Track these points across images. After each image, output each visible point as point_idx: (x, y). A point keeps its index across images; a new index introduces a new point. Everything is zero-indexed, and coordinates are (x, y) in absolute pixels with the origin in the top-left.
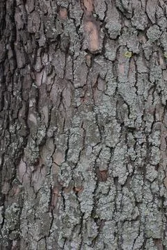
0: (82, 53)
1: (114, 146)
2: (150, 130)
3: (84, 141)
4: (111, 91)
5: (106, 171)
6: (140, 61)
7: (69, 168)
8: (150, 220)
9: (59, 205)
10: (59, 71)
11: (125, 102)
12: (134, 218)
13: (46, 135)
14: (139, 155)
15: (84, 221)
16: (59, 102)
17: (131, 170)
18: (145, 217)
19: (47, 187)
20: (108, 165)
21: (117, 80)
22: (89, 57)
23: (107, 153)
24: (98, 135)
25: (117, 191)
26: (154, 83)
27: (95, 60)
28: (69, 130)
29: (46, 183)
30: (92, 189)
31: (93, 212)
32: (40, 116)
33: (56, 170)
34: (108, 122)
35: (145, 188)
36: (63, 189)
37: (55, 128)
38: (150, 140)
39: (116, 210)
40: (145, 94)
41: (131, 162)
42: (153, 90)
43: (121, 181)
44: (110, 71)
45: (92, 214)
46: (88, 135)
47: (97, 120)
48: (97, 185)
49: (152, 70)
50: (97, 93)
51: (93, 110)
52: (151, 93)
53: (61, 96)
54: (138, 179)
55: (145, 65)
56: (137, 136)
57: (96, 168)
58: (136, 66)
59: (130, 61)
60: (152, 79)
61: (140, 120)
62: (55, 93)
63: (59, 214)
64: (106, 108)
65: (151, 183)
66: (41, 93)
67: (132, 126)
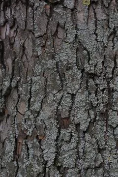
0: (41, 3)
1: (75, 92)
2: (110, 76)
3: (46, 89)
4: (71, 38)
5: (68, 118)
6: (99, 9)
7: (31, 117)
8: (114, 167)
9: (23, 154)
10: (21, 22)
11: (85, 49)
12: (97, 165)
13: (10, 86)
14: (100, 101)
15: (47, 169)
16: (21, 53)
17: (93, 117)
18: (109, 164)
19: (12, 136)
20: (70, 111)
21: (76, 28)
22: (48, 7)
23: (68, 100)
24: (59, 82)
25: (79, 137)
26: (114, 29)
27: (55, 9)
28: (31, 80)
29: (11, 133)
30: (54, 136)
31: (56, 160)
32: (5, 67)
33: (20, 119)
34: (68, 69)
35: (108, 134)
36: (27, 137)
37: (18, 78)
38: (111, 85)
39: (78, 158)
40: (105, 40)
41: (93, 107)
42: (112, 37)
43: (83, 127)
44: (69, 19)
45: (54, 162)
46: (50, 83)
47: (57, 67)
48: (59, 132)
49: (111, 16)
50: (58, 42)
51: (53, 58)
52: (111, 39)
53: (24, 47)
54: (100, 126)
55: (104, 12)
56: (98, 82)
57: (58, 115)
58: (95, 14)
59: (88, 9)
60: (112, 26)
61: (100, 66)
62: (17, 45)
63: (23, 163)
64: (66, 55)
65: (114, 128)
66: (5, 45)
67: (93, 72)
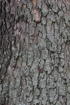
0: (32, 22)
1: (46, 59)
2: (60, 52)
3: (34, 57)
4: (44, 37)
5: (43, 69)
6: (56, 25)
7: (28, 68)
8: (61, 88)
9: (24, 83)
10: (23, 29)
11: (50, 41)
12: (54, 87)
13: (19, 55)
14: (56, 62)
15: (34, 89)
16: (23, 42)
17: (53, 68)
18: (59, 87)
19: (19, 76)
20: (43, 66)
21: (46, 33)
22: (35, 24)
23: (43, 62)
24: (39, 55)
25: (47, 77)
26: (61, 33)
27: (38, 24)
28: (28, 53)
29: (19, 74)
30: (37, 76)
32: (16, 48)
33: (23, 69)
34: (43, 49)
35: (59, 75)
36: (26, 76)
37: (22, 52)
38: (60, 56)
39: (47, 84)
40: (58, 38)
41: (53, 65)
42: (61, 36)
43: (49, 73)
44: (44, 29)
45: (37, 86)
46: (35, 55)
47: (39, 49)
48: (39, 74)
49: (60, 28)
50: (39, 38)
51: (37, 45)
52: (60, 37)
53: (24, 39)
54: (55, 72)
55: (58, 26)
56: (55, 55)
57: (39, 68)
58: (54, 27)
59: (51, 25)
60: (61, 32)
61: (56, 48)
62: (22, 38)
63: (24, 87)
64: (42, 43)
65: (61, 73)
66: (16, 38)
67: (53, 51)
